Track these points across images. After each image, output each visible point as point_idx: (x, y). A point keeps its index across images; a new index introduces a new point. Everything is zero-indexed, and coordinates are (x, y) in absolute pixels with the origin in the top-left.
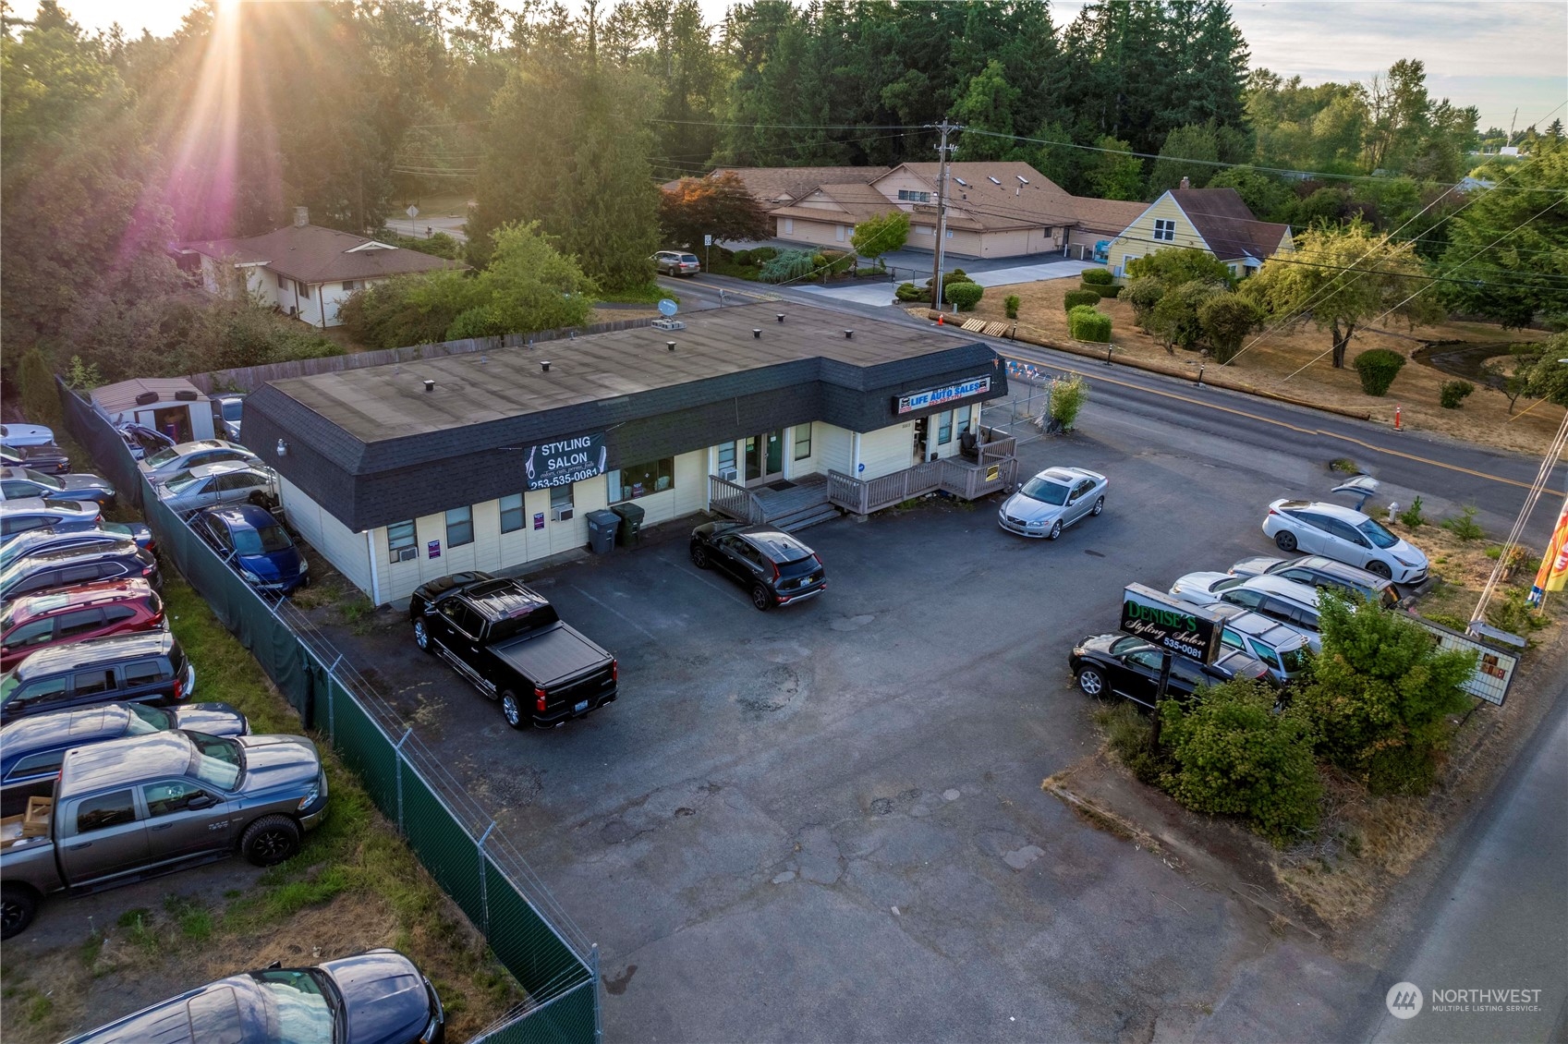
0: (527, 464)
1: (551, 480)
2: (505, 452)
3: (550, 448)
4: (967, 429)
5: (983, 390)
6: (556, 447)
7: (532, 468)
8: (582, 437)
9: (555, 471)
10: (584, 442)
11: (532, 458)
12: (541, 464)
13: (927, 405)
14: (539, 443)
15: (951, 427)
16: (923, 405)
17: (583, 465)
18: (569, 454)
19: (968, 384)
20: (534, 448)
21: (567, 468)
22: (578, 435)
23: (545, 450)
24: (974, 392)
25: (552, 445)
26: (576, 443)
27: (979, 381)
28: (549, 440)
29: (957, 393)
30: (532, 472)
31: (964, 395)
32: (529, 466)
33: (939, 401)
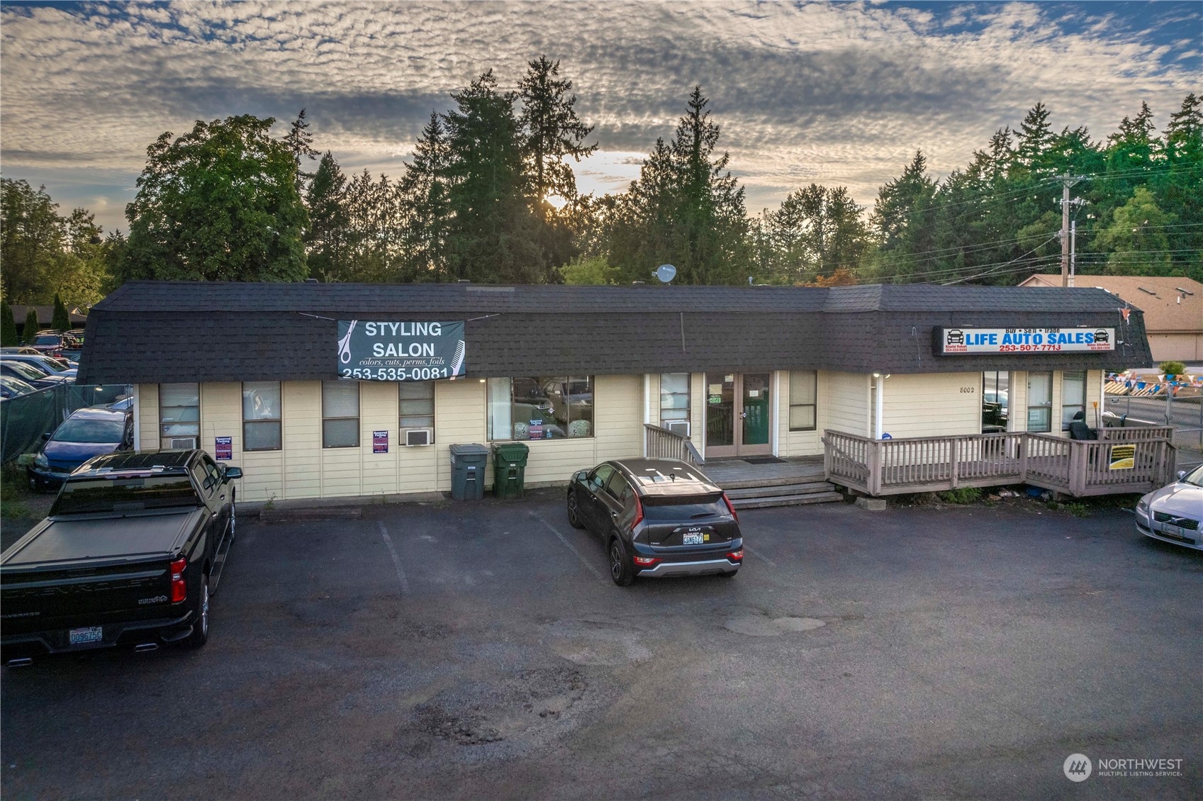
0: (341, 343)
1: (374, 371)
2: (309, 319)
3: (378, 328)
4: (1081, 415)
5: (1099, 346)
6: (388, 329)
7: (347, 349)
8: (430, 321)
9: (383, 360)
10: (433, 329)
11: (348, 337)
12: (362, 347)
13: (995, 348)
14: (363, 317)
15: (1050, 409)
16: (986, 347)
17: (428, 361)
18: (406, 342)
19: (1074, 332)
20: (353, 324)
21: (402, 360)
22: (425, 317)
23: (371, 329)
24: (1084, 347)
25: (383, 324)
26: (418, 328)
27: (1093, 331)
28: (377, 316)
29: (1051, 342)
30: (346, 354)
31: (1065, 347)
32: (344, 345)
33: (1018, 348)
